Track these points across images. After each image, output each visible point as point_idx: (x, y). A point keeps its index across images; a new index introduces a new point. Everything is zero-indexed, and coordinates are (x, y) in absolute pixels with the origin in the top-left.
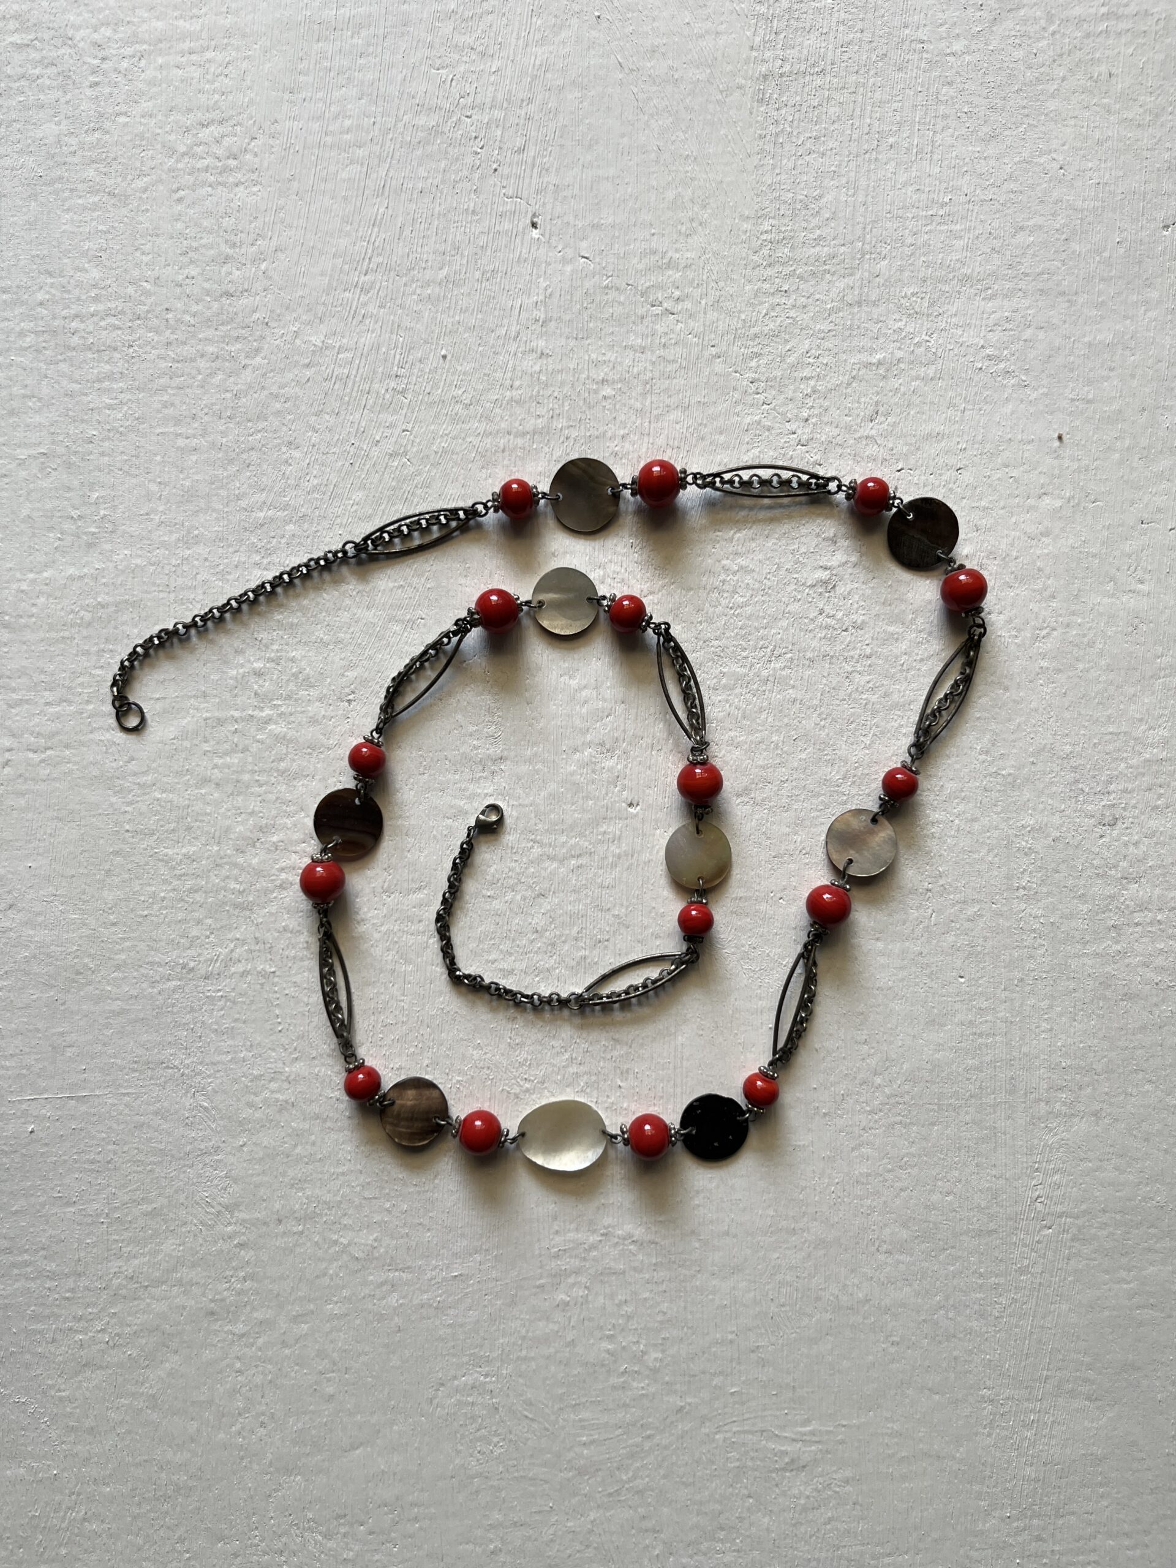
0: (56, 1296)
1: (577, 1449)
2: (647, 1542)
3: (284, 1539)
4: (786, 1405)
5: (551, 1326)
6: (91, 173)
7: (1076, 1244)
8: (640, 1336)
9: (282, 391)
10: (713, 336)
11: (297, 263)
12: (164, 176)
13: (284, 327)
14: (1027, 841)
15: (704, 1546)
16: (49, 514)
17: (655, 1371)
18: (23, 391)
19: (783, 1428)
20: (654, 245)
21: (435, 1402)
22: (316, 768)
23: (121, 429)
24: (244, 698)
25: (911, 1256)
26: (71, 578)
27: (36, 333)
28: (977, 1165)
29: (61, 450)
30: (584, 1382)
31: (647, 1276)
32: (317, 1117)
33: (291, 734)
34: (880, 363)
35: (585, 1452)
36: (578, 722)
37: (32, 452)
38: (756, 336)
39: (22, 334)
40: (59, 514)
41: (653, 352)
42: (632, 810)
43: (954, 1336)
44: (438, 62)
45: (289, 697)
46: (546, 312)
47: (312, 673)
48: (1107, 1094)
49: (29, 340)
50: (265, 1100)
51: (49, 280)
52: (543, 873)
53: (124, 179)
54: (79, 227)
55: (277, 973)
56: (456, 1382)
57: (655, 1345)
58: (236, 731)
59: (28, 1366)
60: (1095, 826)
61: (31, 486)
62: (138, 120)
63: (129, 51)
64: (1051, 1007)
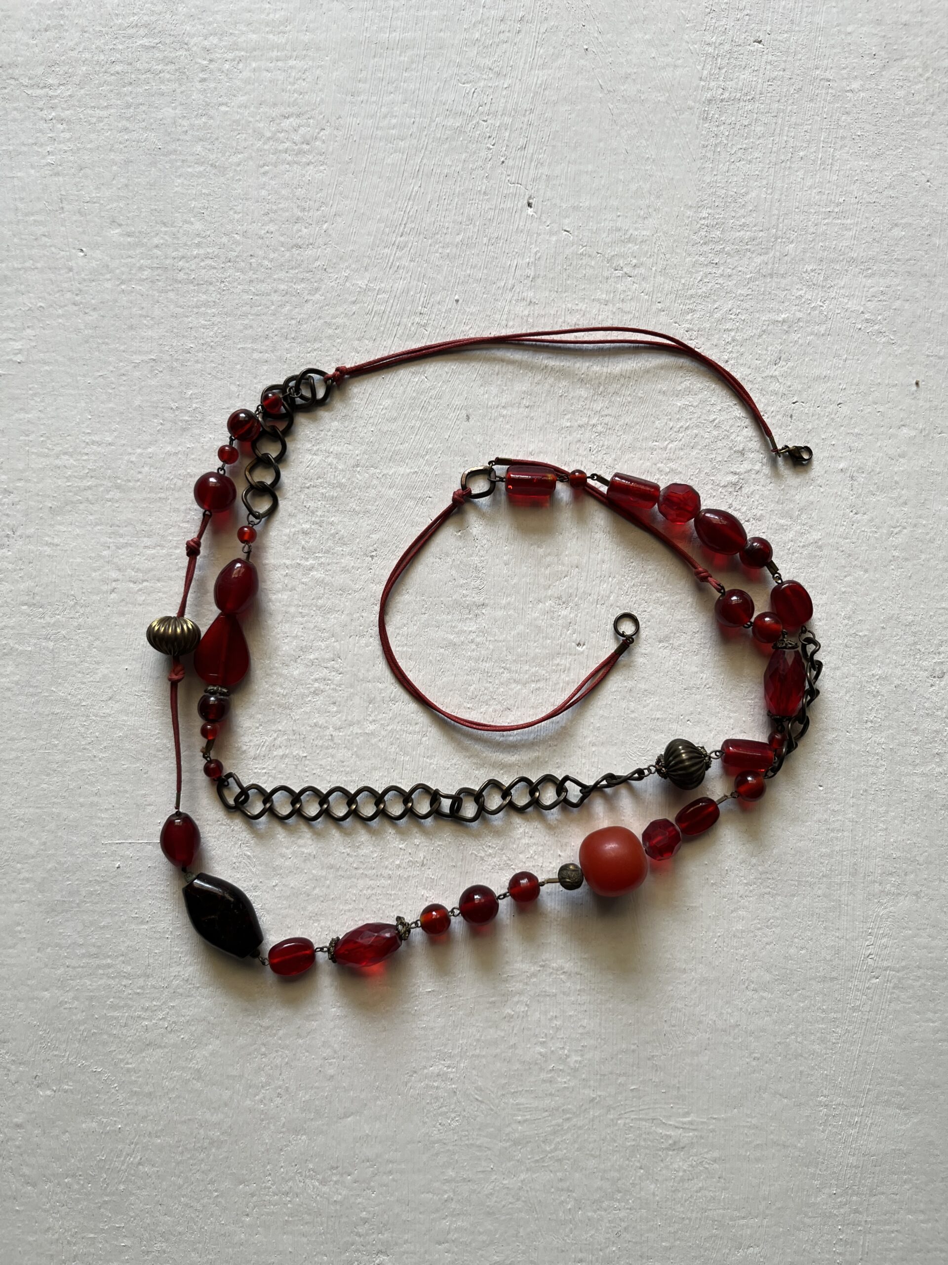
0: (130, 992)
1: (514, 1126)
2: (562, 1198)
3: (290, 1184)
4: (671, 1101)
5: (499, 1033)
6: (199, 148)
7: (896, 991)
8: (565, 1043)
9: (334, 321)
10: (659, 295)
11: (350, 226)
12: (254, 154)
13: (337, 273)
14: (875, 687)
15: (605, 1204)
16: (155, 405)
17: (576, 1070)
18: (140, 312)
19: (669, 1117)
20: (619, 224)
21: (409, 1085)
22: (345, 605)
23: (212, 344)
24: (294, 551)
25: (772, 994)
26: (169, 454)
27: (152, 268)
28: (825, 928)
29: (166, 357)
30: (522, 1075)
31: (573, 999)
32: (331, 867)
33: (327, 579)
34: (784, 321)
35: (520, 1128)
36: (542, 580)
37: (145, 358)
38: (692, 296)
39: (141, 268)
40: (161, 405)
41: (614, 305)
42: (579, 649)
43: (801, 1056)
44: (464, 78)
45: (327, 552)
46: (535, 270)
47: (346, 534)
48: (925, 879)
49: (146, 273)
50: (294, 852)
51: (164, 229)
52: (510, 692)
53: (224, 155)
54: (187, 189)
55: (308, 758)
56: (426, 1071)
57: (576, 1051)
58: (287, 575)
59: (105, 1044)
60: (928, 678)
61: (143, 383)
62: (235, 109)
63: (230, 56)
64: (887, 812)
